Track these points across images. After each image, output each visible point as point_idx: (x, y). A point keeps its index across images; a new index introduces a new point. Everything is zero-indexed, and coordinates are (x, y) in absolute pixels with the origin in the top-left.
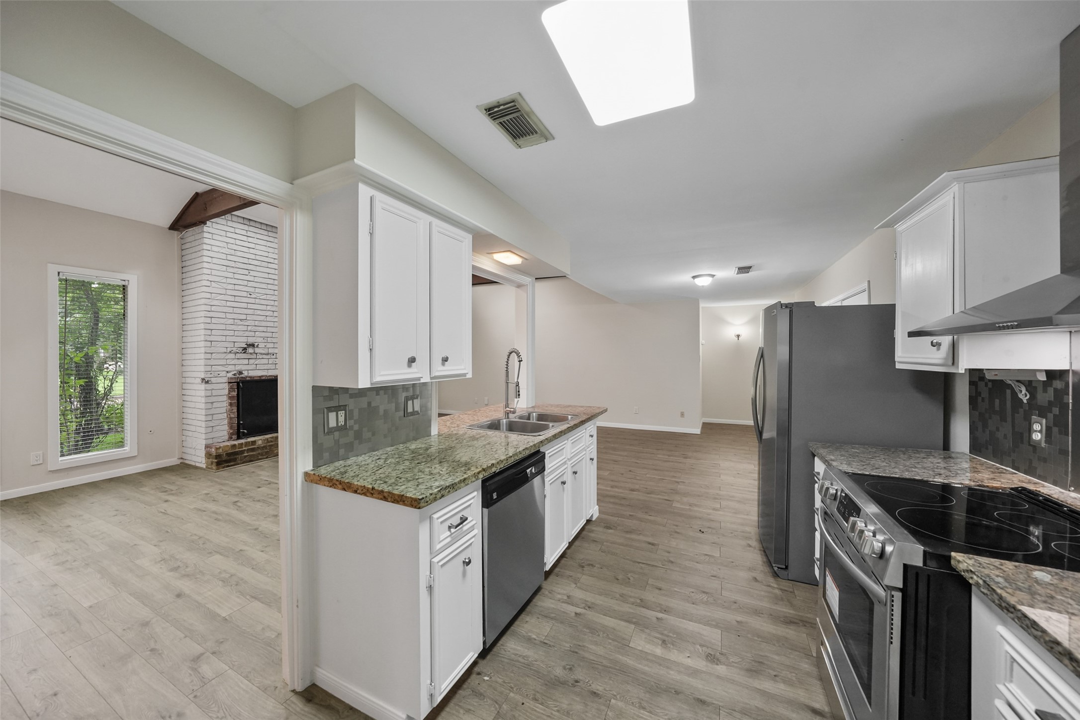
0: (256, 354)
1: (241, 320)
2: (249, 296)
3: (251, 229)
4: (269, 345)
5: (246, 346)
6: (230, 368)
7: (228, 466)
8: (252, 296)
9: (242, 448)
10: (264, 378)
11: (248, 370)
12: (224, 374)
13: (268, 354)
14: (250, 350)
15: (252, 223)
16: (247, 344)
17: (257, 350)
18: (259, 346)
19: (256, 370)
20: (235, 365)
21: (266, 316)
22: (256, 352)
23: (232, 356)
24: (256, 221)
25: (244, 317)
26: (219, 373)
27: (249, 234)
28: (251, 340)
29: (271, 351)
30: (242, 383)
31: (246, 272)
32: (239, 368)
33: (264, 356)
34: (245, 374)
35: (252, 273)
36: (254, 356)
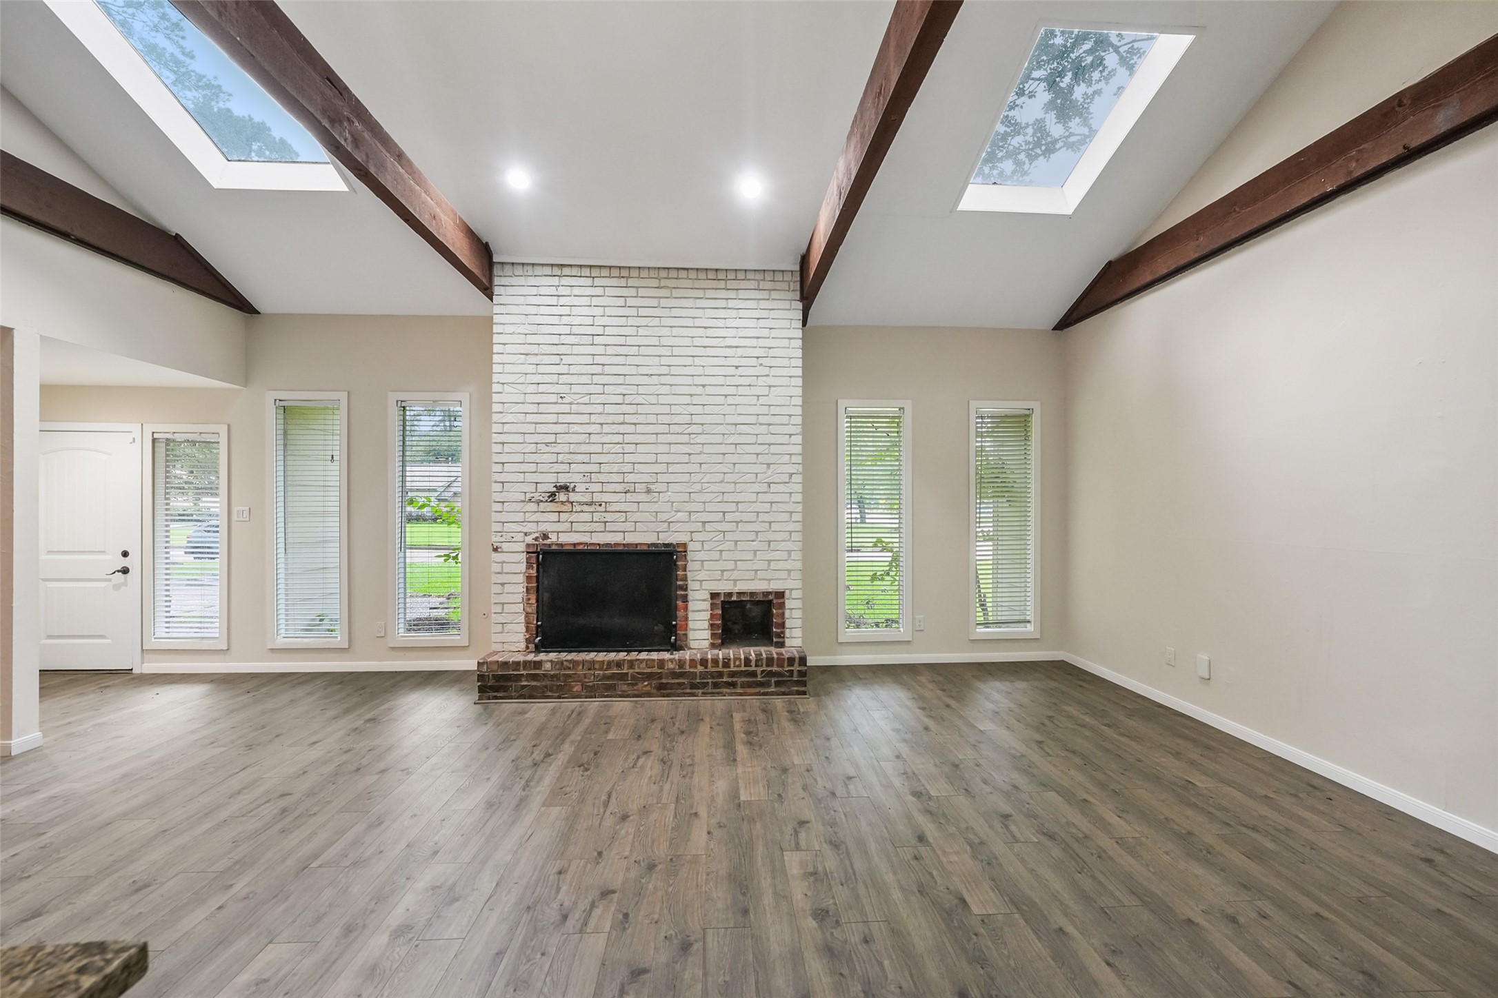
0: (572, 503)
1: (547, 444)
2: (560, 401)
3: (565, 281)
4: (596, 487)
5: (555, 489)
6: (530, 527)
7: (496, 698)
8: (565, 401)
9: (519, 670)
10: (581, 547)
11: (558, 532)
12: (520, 537)
13: (591, 504)
14: (562, 497)
15: (566, 271)
16: (555, 486)
17: (573, 497)
18: (577, 490)
19: (571, 531)
20: (537, 522)
21: (590, 434)
22: (571, 500)
23: (533, 507)
24: (571, 266)
25: (551, 438)
26: (513, 535)
27: (562, 291)
28: (563, 479)
29: (597, 497)
30: (543, 554)
31: (556, 359)
32: (543, 527)
33: (586, 508)
34: (553, 538)
35: (566, 360)
36: (568, 507)
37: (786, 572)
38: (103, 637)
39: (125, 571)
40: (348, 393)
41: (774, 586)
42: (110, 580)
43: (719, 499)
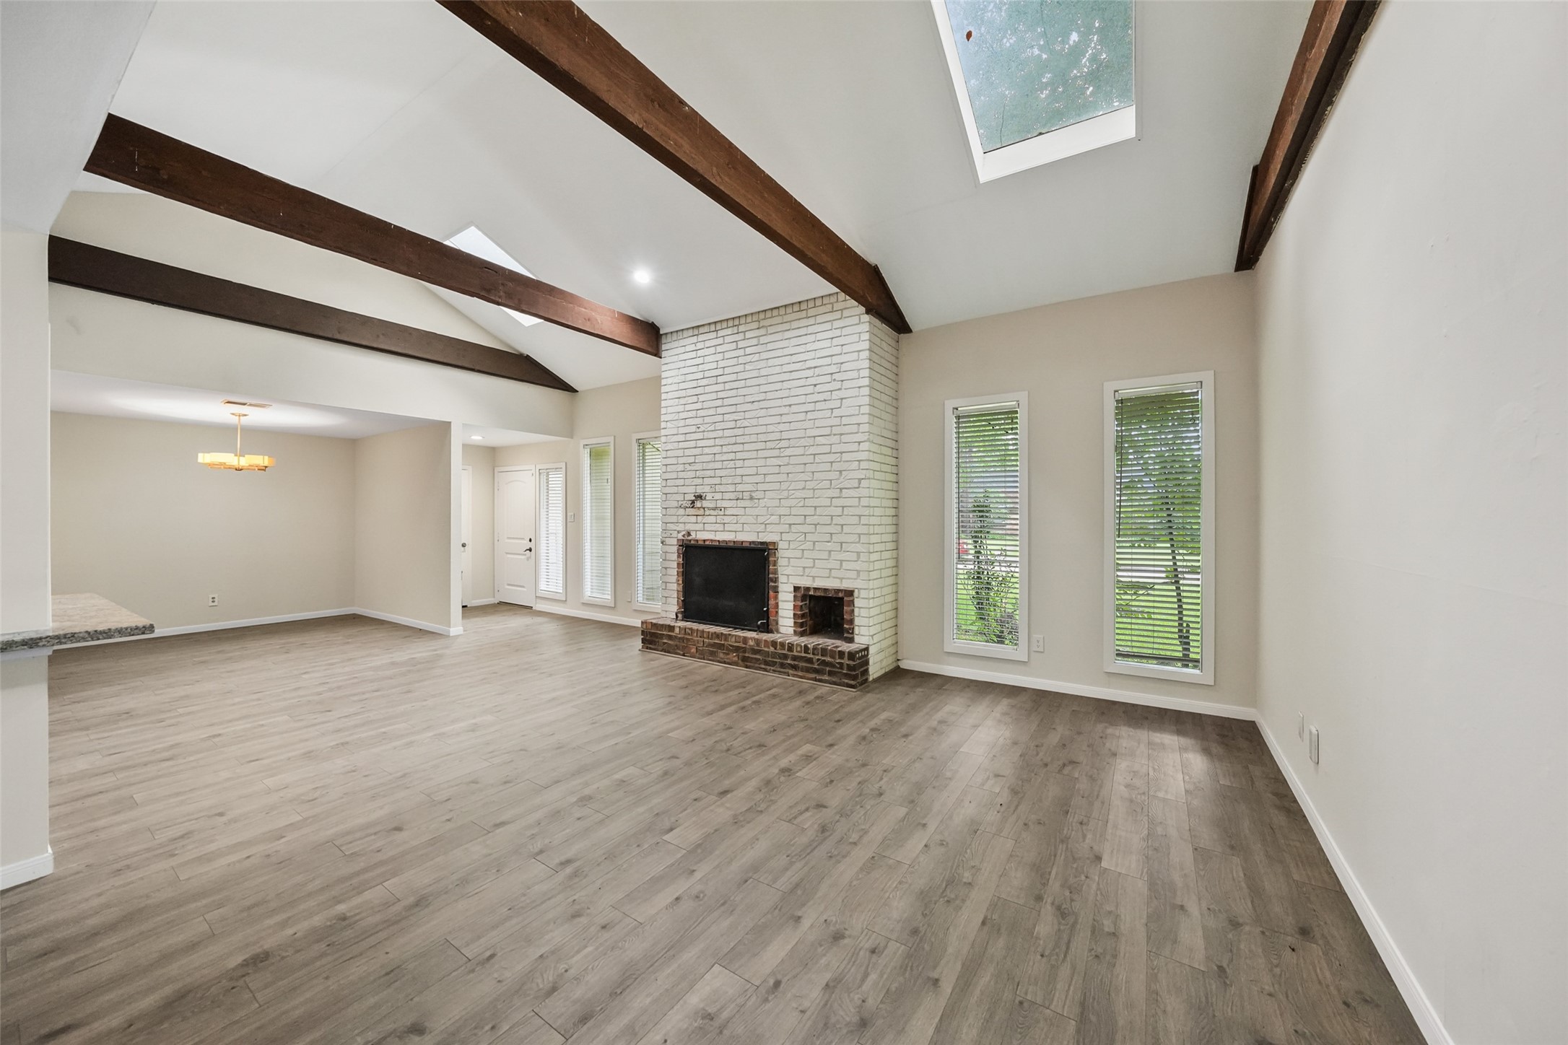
0: (704, 508)
1: (690, 464)
2: (698, 430)
3: (701, 338)
4: (718, 496)
5: (694, 498)
6: (681, 527)
7: (651, 649)
8: (700, 430)
9: (662, 631)
10: (707, 543)
11: (696, 531)
12: (675, 534)
13: (714, 509)
14: (698, 504)
15: (702, 330)
16: (695, 496)
17: (705, 504)
18: (707, 498)
19: (704, 530)
20: (685, 523)
21: (715, 454)
22: (703, 506)
23: (681, 511)
24: (703, 325)
25: (692, 460)
26: (671, 532)
27: (700, 346)
28: (700, 490)
29: (720, 504)
30: (686, 547)
31: (695, 399)
32: (689, 527)
33: (712, 512)
34: (693, 536)
35: (702, 398)
36: (701, 512)
37: (856, 572)
38: (523, 587)
39: (530, 550)
40: (615, 437)
41: (846, 585)
42: (525, 555)
43: (801, 504)
